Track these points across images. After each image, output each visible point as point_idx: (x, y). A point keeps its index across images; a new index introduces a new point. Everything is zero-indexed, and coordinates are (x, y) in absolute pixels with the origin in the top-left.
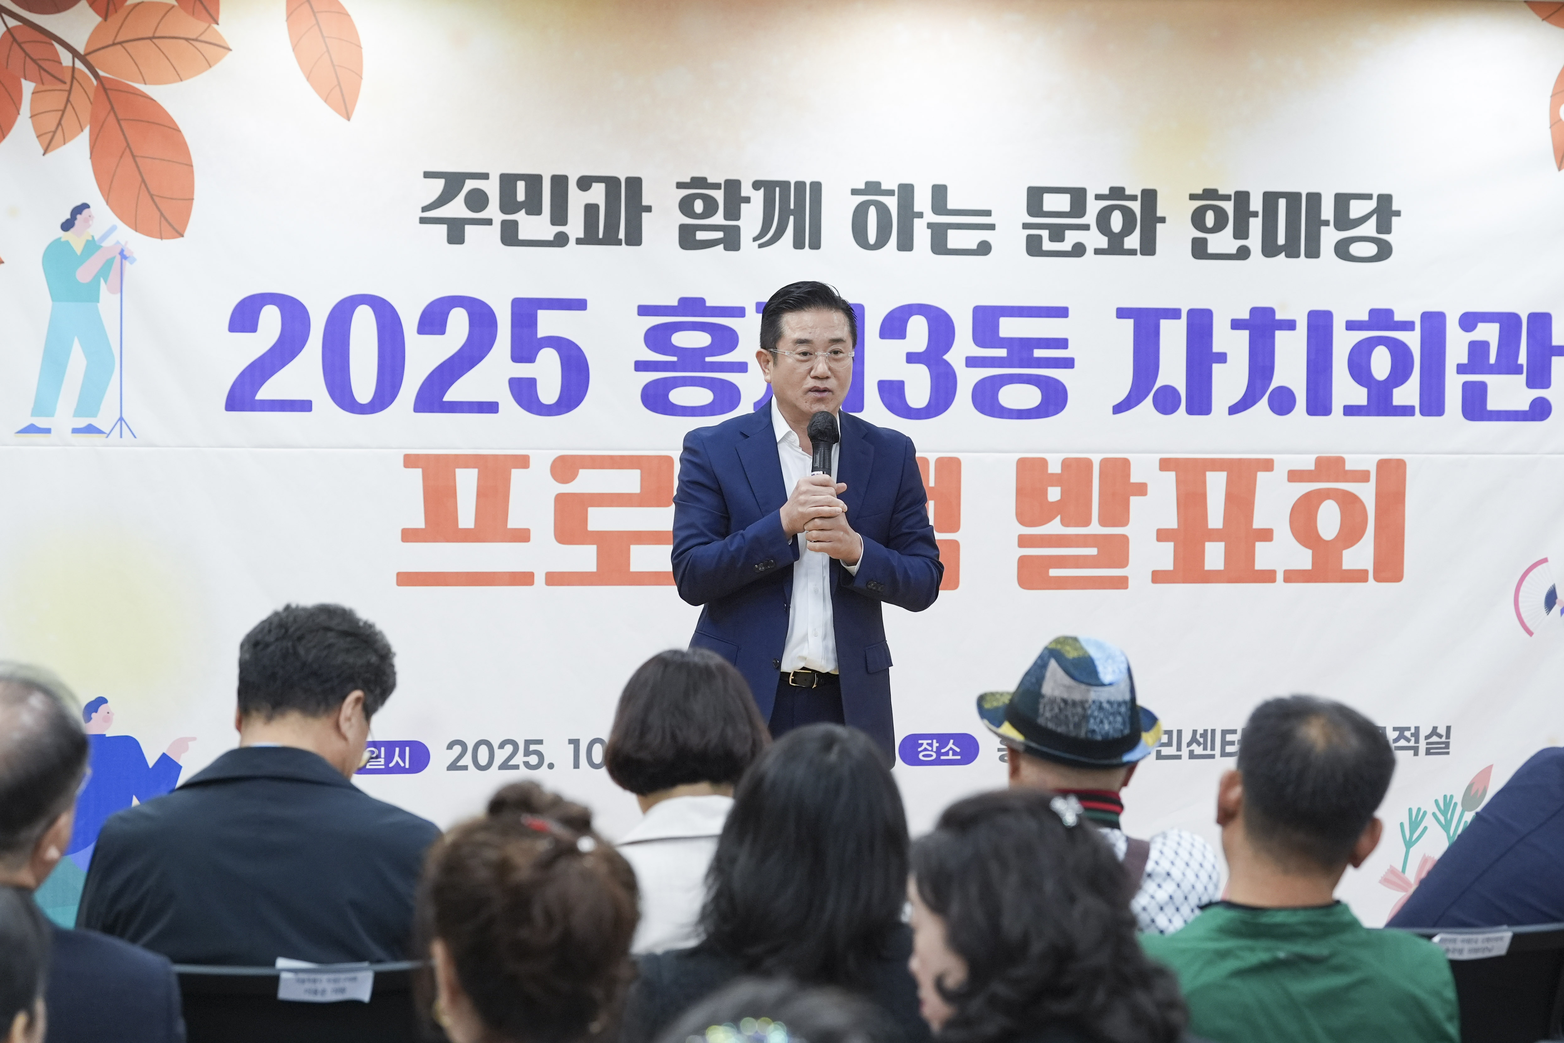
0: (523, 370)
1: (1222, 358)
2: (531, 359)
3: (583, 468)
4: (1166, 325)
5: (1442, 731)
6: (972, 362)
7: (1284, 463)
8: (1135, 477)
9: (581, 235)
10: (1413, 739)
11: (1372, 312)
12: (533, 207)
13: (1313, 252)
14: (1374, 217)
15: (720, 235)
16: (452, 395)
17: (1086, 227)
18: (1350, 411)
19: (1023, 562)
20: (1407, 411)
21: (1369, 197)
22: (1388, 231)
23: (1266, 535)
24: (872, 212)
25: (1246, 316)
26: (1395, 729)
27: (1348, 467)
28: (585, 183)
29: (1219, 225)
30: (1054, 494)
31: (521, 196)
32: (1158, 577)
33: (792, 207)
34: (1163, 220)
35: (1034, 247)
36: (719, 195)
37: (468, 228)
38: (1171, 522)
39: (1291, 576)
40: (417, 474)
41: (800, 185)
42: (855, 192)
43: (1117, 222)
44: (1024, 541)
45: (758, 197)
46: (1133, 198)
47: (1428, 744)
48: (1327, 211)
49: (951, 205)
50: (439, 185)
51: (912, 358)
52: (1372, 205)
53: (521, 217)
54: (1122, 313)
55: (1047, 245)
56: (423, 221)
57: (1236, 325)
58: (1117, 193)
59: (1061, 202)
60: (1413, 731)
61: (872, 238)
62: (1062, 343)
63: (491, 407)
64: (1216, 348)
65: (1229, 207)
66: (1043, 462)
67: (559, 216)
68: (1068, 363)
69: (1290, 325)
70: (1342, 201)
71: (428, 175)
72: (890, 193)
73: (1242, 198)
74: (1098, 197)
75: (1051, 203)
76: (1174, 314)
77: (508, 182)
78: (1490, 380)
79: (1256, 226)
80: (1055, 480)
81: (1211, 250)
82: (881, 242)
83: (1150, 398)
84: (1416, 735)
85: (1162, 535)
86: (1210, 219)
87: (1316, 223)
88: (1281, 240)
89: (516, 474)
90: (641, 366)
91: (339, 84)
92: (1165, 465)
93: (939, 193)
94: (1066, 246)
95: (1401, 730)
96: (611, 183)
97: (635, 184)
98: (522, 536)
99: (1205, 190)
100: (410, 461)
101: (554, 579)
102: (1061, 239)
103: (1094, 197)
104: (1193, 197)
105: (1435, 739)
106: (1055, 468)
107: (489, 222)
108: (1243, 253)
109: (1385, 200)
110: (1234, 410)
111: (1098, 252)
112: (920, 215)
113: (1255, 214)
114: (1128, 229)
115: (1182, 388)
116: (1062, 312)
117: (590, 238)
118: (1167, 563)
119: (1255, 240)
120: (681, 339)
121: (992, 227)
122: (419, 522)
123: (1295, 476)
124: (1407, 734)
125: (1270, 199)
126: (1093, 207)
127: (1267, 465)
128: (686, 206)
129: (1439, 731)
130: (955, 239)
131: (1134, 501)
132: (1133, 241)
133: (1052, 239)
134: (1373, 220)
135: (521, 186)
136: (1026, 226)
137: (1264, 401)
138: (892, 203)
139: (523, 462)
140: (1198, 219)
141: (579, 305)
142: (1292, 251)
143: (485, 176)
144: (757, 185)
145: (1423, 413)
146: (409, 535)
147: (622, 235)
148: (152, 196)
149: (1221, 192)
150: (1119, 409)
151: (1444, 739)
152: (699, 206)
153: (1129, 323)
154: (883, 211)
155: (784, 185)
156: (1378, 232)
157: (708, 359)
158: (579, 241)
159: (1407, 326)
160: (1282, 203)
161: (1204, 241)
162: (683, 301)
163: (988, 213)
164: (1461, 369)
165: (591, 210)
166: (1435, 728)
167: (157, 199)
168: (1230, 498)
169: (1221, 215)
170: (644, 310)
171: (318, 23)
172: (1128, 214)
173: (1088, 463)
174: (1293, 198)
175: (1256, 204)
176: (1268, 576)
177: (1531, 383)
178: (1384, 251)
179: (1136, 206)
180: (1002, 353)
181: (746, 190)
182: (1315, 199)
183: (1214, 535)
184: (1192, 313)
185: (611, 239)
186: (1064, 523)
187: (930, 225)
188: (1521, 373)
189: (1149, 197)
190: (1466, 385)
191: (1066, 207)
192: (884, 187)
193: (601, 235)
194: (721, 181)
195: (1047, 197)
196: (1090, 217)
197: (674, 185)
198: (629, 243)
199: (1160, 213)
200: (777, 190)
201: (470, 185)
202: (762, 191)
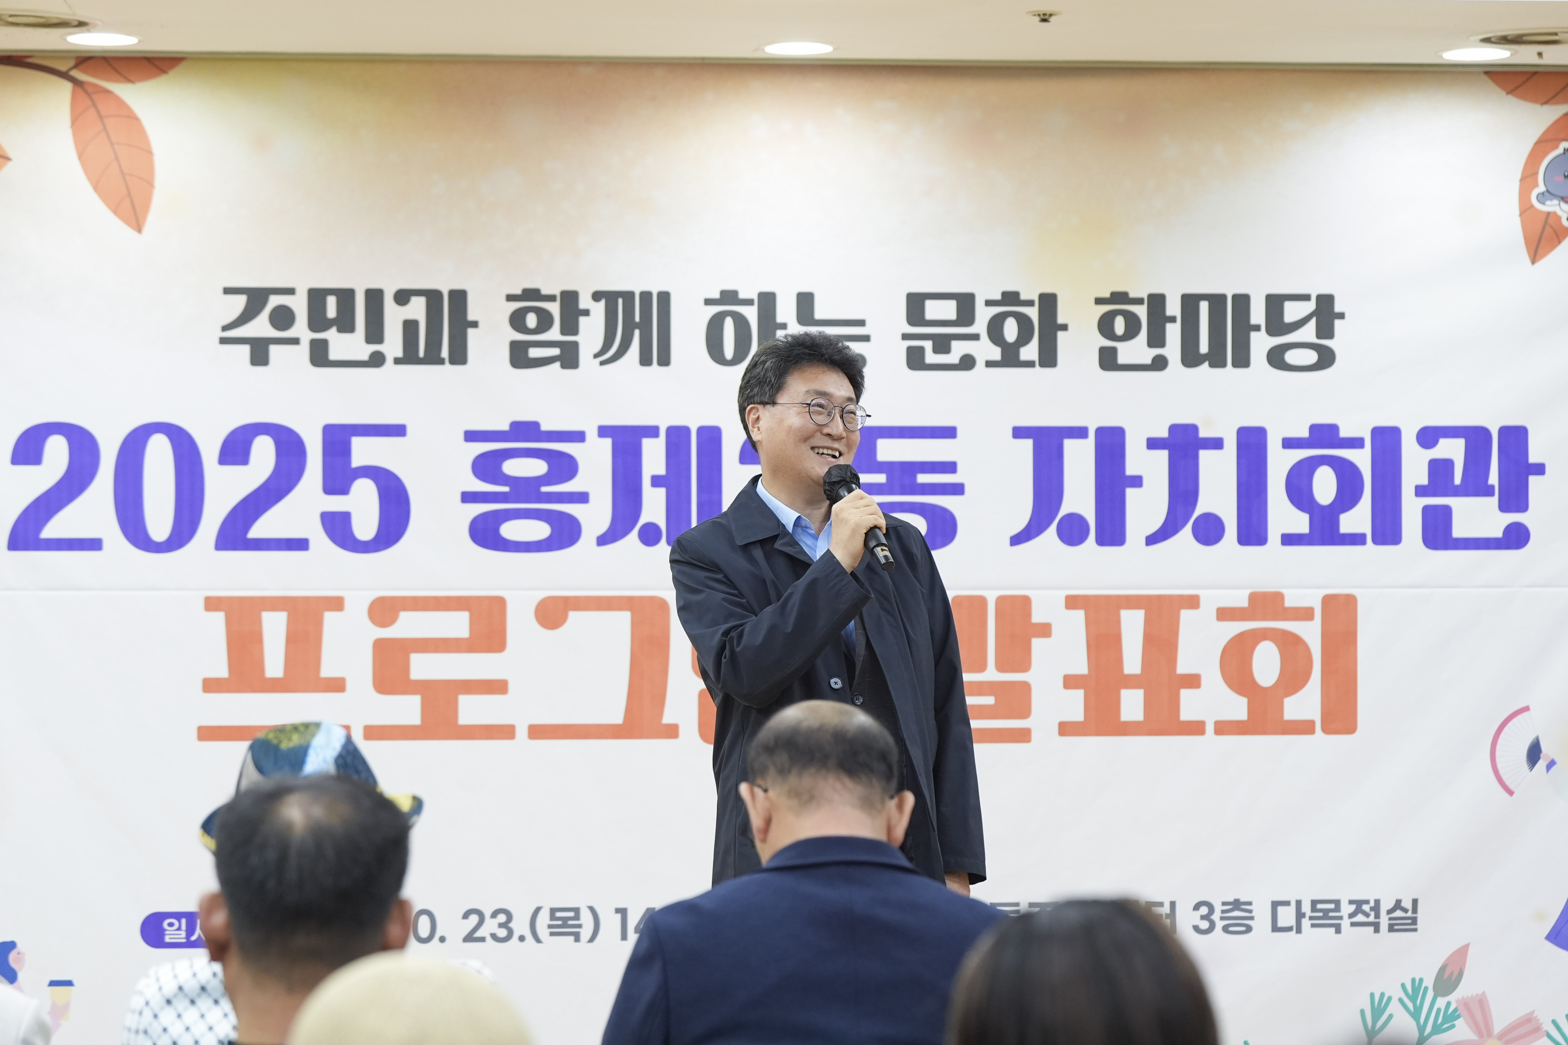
0: (336, 504)
1: (1137, 482)
2: (345, 490)
3: (404, 610)
4: (1070, 445)
5: (1407, 904)
7: (1211, 600)
8: (1038, 617)
9: (400, 354)
10: (1373, 914)
11: (1314, 428)
12: (345, 324)
13: (1242, 360)
14: (1313, 322)
15: (556, 352)
16: (257, 531)
17: (975, 337)
18: (1289, 540)
20: (1357, 539)
21: (1306, 298)
22: (1330, 335)
23: (1193, 681)
24: (729, 325)
25: (1164, 433)
26: (1351, 902)
27: (1288, 603)
28: (402, 297)
29: (1131, 332)
31: (331, 311)
32: (1066, 729)
33: (637, 319)
34: (1064, 327)
35: (915, 360)
36: (554, 308)
37: (274, 349)
38: (1081, 667)
39: (1223, 728)
40: (218, 617)
41: (646, 296)
42: (708, 302)
43: (1011, 329)
45: (598, 310)
46: (1030, 303)
47: (1390, 919)
48: (1258, 314)
49: (819, 315)
50: (239, 302)
52: (1310, 306)
53: (331, 335)
54: (1019, 432)
55: (931, 358)
56: (223, 341)
57: (1153, 444)
58: (1011, 298)
60: (1372, 904)
61: (729, 351)
62: (950, 467)
63: (299, 544)
64: (1130, 471)
65: (1141, 311)
67: (375, 334)
68: (957, 489)
69: (1216, 444)
70: (1275, 303)
71: (228, 291)
72: (749, 302)
73: (1157, 302)
74: (989, 303)
75: (934, 310)
76: (1080, 432)
77: (317, 297)
78: (1456, 503)
79: (1173, 332)
81: (1122, 360)
82: (740, 356)
83: (1053, 528)
84: (1376, 909)
85: (1070, 682)
86: (1120, 326)
87: (1244, 328)
88: (1204, 348)
89: (329, 618)
90: (469, 497)
91: (129, 194)
92: (1073, 602)
93: (805, 302)
94: (953, 358)
96: (433, 297)
97: (459, 298)
98: (336, 685)
99: (1113, 294)
100: (212, 604)
101: (374, 731)
102: (946, 350)
103: (984, 303)
104: (1099, 301)
105: (1399, 914)
107: (295, 341)
108: (1159, 364)
109: (1325, 303)
110: (1152, 540)
111: (990, 364)
112: (783, 325)
113: (1173, 319)
114: (1024, 337)
115: (1090, 516)
116: (949, 432)
117: (409, 357)
118: (1076, 714)
119: (1173, 348)
120: (515, 468)
121: (867, 338)
122: (221, 671)
123: (1225, 614)
124: (1366, 908)
125: (1190, 302)
126: (983, 315)
127: (1192, 602)
128: (517, 321)
129: (1403, 904)
131: (1037, 643)
132: (1030, 351)
133: (936, 350)
134: (1312, 324)
135: (331, 303)
136: (905, 337)
137: (1187, 530)
138: (751, 314)
139: (337, 604)
140: (1105, 326)
141: (397, 431)
142: (1216, 359)
143: (291, 291)
144: (597, 296)
145: (1375, 541)
146: (212, 685)
147: (445, 353)
149: (1132, 295)
150: (1016, 540)
151: (1410, 914)
152: (531, 320)
153: (1028, 444)
154: (741, 322)
155: (628, 296)
156: (1319, 336)
157: (544, 489)
158: (397, 361)
159: (1355, 443)
160: (1204, 306)
161: (1113, 351)
162: (514, 425)
163: (861, 323)
164: (1420, 491)
165: (410, 327)
166: (1399, 901)
168: (1149, 639)
169: (1133, 322)
170: (472, 436)
171: (106, 130)
172: (1024, 322)
173: (982, 600)
174: (1217, 301)
175: (1173, 308)
176: (1196, 728)
177: (1505, 507)
178: (1326, 358)
179: (1033, 313)
180: (881, 478)
181: (585, 302)
182: (1242, 302)
183: (1131, 682)
184: (1100, 431)
185: (432, 358)
188: (1493, 495)
189: (1048, 302)
190: (1426, 509)
191: (952, 315)
192: (742, 295)
193: (421, 354)
194: (557, 292)
195: (929, 304)
196: (980, 325)
197: (504, 298)
198: (453, 361)
199: (1060, 320)
200: (620, 301)
201: (275, 301)
202: (602, 304)
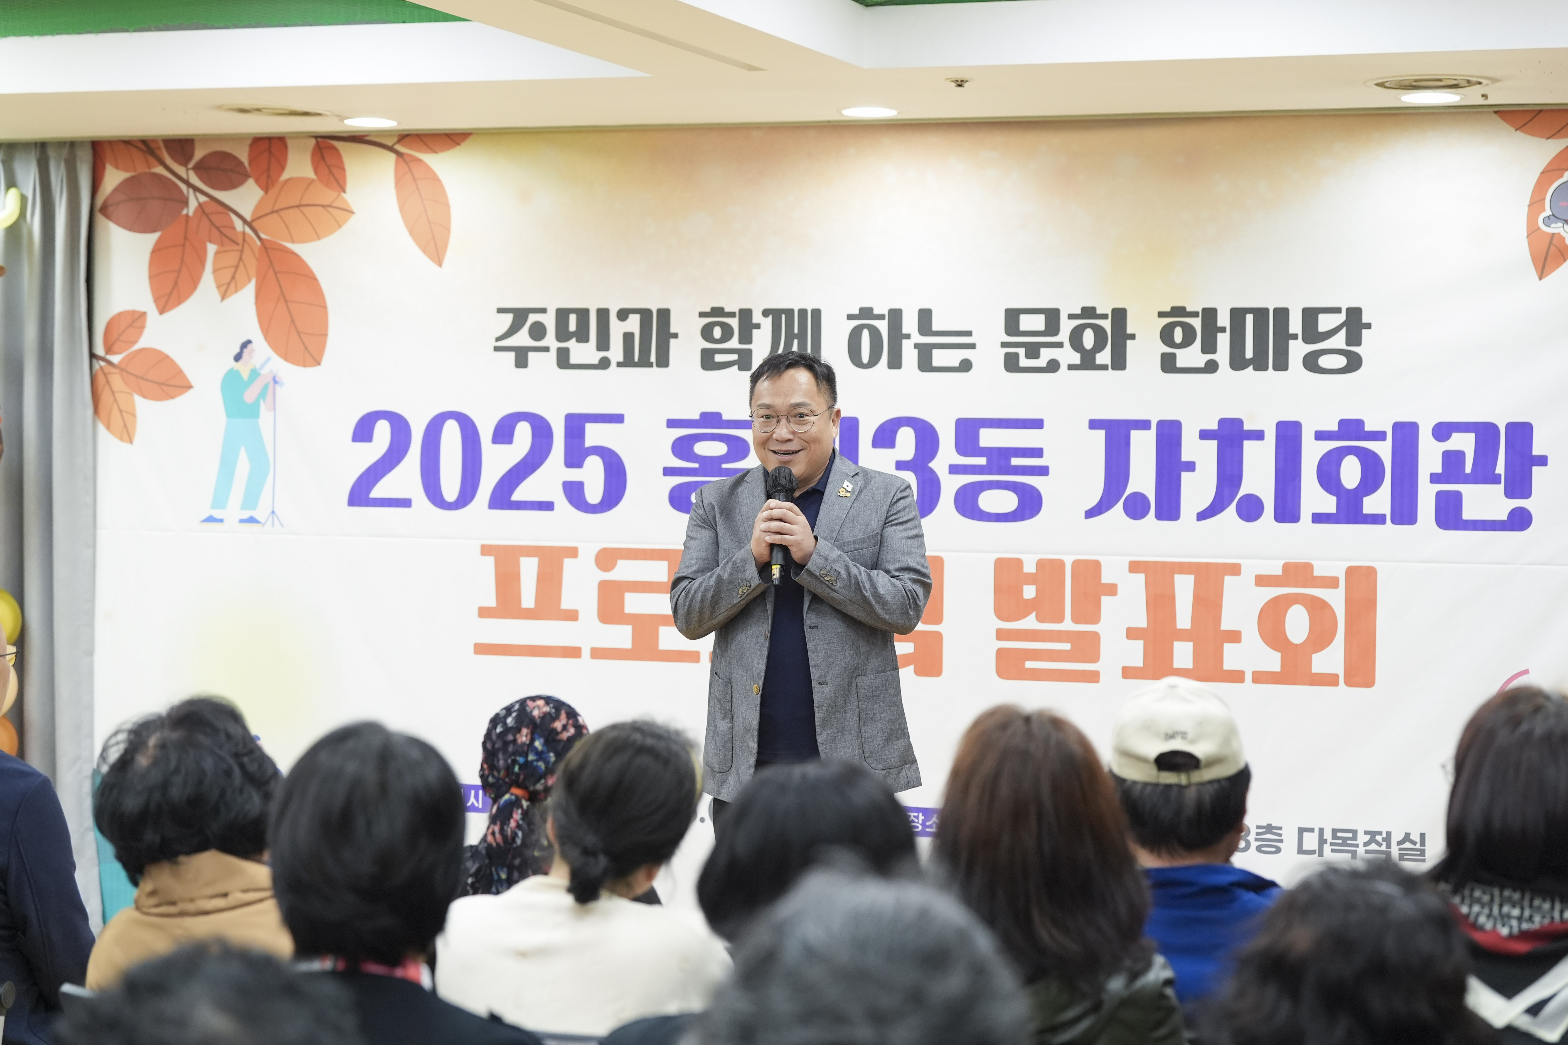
0: (574, 475)
1: (1190, 466)
2: (579, 465)
3: (621, 558)
4: (1136, 435)
5: (1416, 837)
6: (955, 469)
7: (1251, 569)
8: (1106, 578)
9: (621, 359)
10: (1384, 844)
11: (1342, 423)
12: (582, 336)
13: (1282, 364)
14: (1344, 331)
15: (735, 357)
16: (518, 495)
17: (1060, 345)
18: (1318, 518)
19: (1000, 653)
20: (1378, 519)
21: (1338, 310)
22: (1358, 343)
23: (1235, 637)
24: (866, 335)
25: (1214, 426)
26: (1366, 833)
27: (1316, 573)
28: (623, 315)
29: (1188, 341)
30: (1029, 592)
31: (572, 327)
32: (1128, 673)
33: (796, 331)
34: (1133, 337)
35: (1011, 364)
36: (734, 323)
37: (531, 355)
38: (1141, 621)
39: (1260, 677)
40: (490, 560)
41: (803, 312)
42: (850, 317)
43: (1089, 339)
44: (1001, 635)
45: (767, 324)
46: (1104, 317)
47: (1400, 849)
48: (1295, 325)
49: (935, 327)
50: (509, 318)
51: (901, 465)
52: (1341, 318)
53: (572, 344)
54: (1094, 424)
55: (1024, 362)
56: (497, 349)
57: (1205, 435)
58: (1089, 312)
59: (1036, 323)
60: (1384, 835)
61: (865, 358)
62: (1037, 452)
63: (547, 506)
64: (1185, 457)
65: (1197, 323)
66: (1019, 563)
67: (603, 344)
68: (1043, 471)
69: (1259, 435)
70: (1310, 315)
71: (500, 311)
72: (881, 317)
73: (1209, 315)
74: (1071, 317)
75: (1028, 323)
76: (1144, 425)
77: (562, 315)
78: (1467, 491)
79: (1223, 341)
80: (1030, 579)
81: (1179, 364)
82: (874, 361)
83: (1120, 504)
84: (1388, 839)
85: (1132, 633)
86: (1178, 335)
87: (1284, 337)
88: (1249, 354)
89: (568, 563)
90: (669, 472)
91: (434, 238)
92: (1135, 567)
93: (925, 316)
94: (1042, 362)
95: (1373, 834)
96: (645, 314)
97: (664, 314)
98: (572, 616)
99: (1173, 308)
100: (486, 550)
101: (598, 653)
102: (1037, 356)
103: (1067, 317)
104: (1161, 315)
105: (1407, 845)
106: (1030, 568)
107: (546, 349)
108: (1211, 367)
109: (1354, 314)
110: (1202, 516)
111: (1071, 367)
112: (908, 337)
113: (1223, 330)
114: (1099, 345)
115: (1151, 495)
116: (1037, 424)
117: (628, 362)
118: (1137, 660)
119: (1223, 354)
120: (703, 449)
121: (972, 346)
122: (492, 602)
123: (1262, 581)
124: (1379, 838)
125: (1238, 315)
126: (1067, 326)
127: (1235, 569)
128: (707, 332)
129: (1412, 837)
130: (939, 358)
131: (1105, 600)
132: (1104, 357)
133: (1028, 356)
134: (1342, 333)
135: (573, 318)
136: (1004, 345)
137: (1232, 508)
138: (883, 326)
139: (573, 552)
140: (1166, 335)
141: (618, 419)
142: (1259, 364)
143: (543, 311)
144: (766, 313)
145: (1394, 521)
146: (484, 612)
147: (653, 359)
148: (298, 333)
149: (1189, 309)
150: (1091, 514)
151: (1418, 846)
152: (717, 332)
153: (1101, 434)
154: (875, 334)
155: (789, 312)
156: (1348, 344)
157: (724, 466)
158: (619, 365)
159: (1379, 436)
160: (1250, 318)
161: (1173, 356)
162: (703, 415)
163: (969, 334)
164: (1435, 478)
165: (628, 337)
166: (1407, 835)
167: (303, 336)
168: (1198, 600)
169: (1189, 332)
170: (672, 424)
171: (418, 189)
172: (1099, 332)
173: (1061, 564)
174: (1260, 314)
175: (1224, 320)
176: (1237, 677)
177: (1510, 493)
178: (1354, 363)
179: (1107, 324)
180: (982, 461)
181: (757, 318)
182: (1282, 314)
183: (1183, 636)
184: (1161, 424)
185: (644, 362)
186: (1039, 619)
187: (917, 346)
188: (1500, 483)
189: (1119, 316)
190: (1439, 494)
191: (1041, 327)
192: (876, 312)
193: (636, 359)
194: (736, 310)
195: (1023, 318)
196: (1064, 336)
197: (697, 315)
198: (658, 365)
199: (1129, 331)
200: (783, 316)
201: (533, 318)
202: (770, 318)
